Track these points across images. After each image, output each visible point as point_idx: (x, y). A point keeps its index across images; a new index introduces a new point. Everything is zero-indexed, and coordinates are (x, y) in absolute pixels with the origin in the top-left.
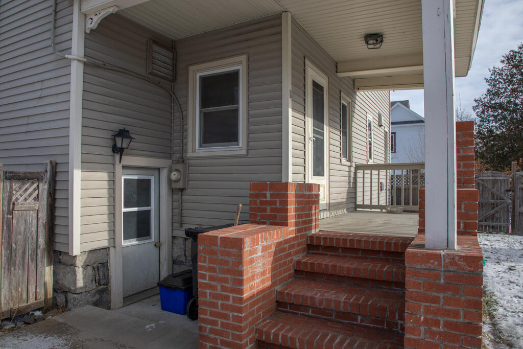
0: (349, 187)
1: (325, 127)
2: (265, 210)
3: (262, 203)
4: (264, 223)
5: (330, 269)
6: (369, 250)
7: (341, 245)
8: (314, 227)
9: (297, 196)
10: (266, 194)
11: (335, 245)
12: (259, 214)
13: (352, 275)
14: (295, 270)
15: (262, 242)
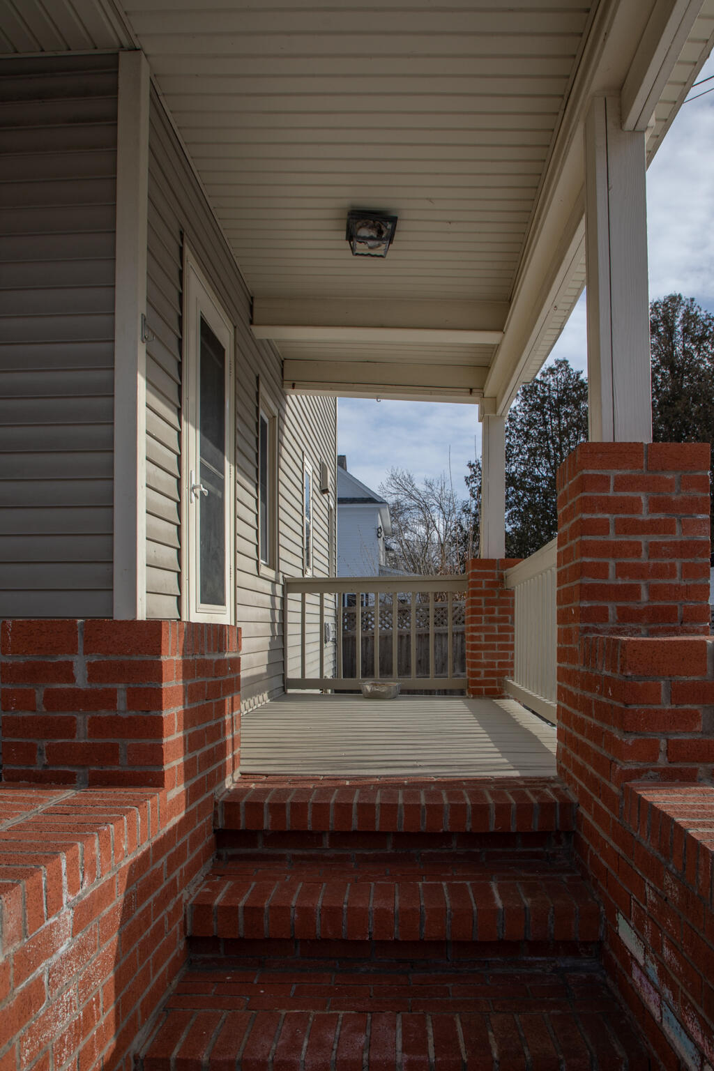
0: (272, 637)
1: (227, 464)
2: (68, 728)
3: (52, 699)
4: (65, 781)
5: (318, 919)
6: (420, 834)
7: (332, 823)
8: (229, 765)
9: (188, 669)
10: (70, 664)
11: (310, 827)
12: (43, 744)
13: (397, 933)
14: (187, 938)
15: (73, 888)
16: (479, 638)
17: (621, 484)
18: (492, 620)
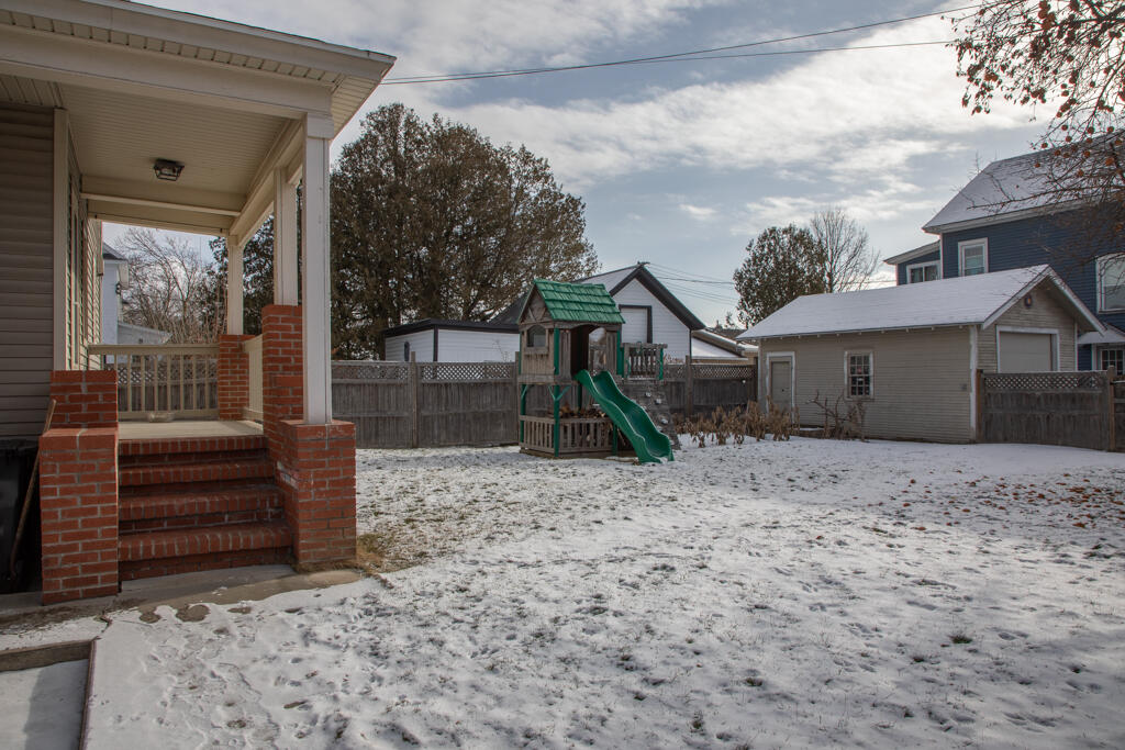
2: (78, 408)
3: (73, 398)
10: (79, 386)
11: (160, 452)
12: (70, 414)
16: (227, 384)
17: (284, 320)
18: (235, 372)
